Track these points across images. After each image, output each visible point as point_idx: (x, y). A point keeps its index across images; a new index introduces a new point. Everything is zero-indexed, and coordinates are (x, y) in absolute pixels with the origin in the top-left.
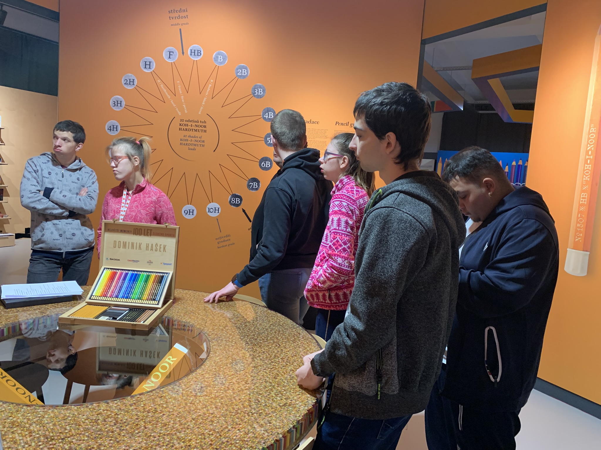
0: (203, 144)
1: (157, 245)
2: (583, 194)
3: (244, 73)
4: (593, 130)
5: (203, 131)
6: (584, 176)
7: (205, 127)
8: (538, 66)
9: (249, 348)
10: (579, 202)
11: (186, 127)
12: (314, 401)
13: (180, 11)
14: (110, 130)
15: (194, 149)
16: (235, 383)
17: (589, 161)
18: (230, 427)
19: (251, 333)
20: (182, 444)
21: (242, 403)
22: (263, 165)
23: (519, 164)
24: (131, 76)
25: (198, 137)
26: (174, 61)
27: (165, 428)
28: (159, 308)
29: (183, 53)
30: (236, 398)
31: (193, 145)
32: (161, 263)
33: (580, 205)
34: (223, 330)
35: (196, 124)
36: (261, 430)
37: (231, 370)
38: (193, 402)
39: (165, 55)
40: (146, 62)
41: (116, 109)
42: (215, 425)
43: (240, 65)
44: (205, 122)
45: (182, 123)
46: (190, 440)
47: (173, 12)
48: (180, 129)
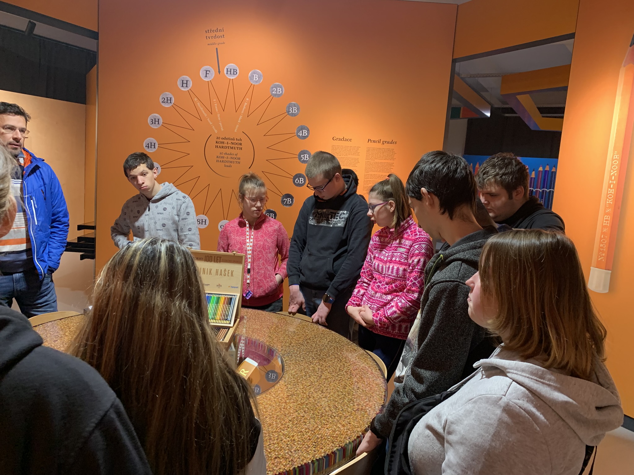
0: (239, 161)
1: (225, 270)
2: (606, 216)
3: (279, 92)
4: (616, 157)
5: (239, 148)
6: (608, 200)
7: (241, 144)
8: (567, 85)
9: (316, 363)
10: (603, 224)
11: (223, 145)
12: (380, 407)
13: (217, 31)
14: (148, 147)
15: (230, 166)
16: (314, 392)
17: (612, 185)
18: (320, 427)
19: (313, 349)
20: (288, 439)
21: (323, 408)
22: (297, 181)
23: (546, 169)
24: (169, 95)
25: (234, 155)
26: (211, 79)
27: (271, 427)
28: (232, 327)
29: (219, 72)
30: (318, 404)
31: (229, 162)
32: (229, 287)
33: (603, 227)
34: (289, 346)
35: (233, 141)
36: (344, 429)
37: (307, 382)
38: (286, 408)
39: (202, 74)
40: (183, 81)
41: (153, 126)
42: (308, 425)
43: (275, 83)
44: (241, 140)
45: (218, 140)
46: (293, 436)
47: (209, 31)
48: (216, 147)
